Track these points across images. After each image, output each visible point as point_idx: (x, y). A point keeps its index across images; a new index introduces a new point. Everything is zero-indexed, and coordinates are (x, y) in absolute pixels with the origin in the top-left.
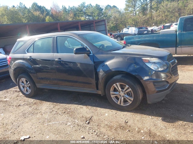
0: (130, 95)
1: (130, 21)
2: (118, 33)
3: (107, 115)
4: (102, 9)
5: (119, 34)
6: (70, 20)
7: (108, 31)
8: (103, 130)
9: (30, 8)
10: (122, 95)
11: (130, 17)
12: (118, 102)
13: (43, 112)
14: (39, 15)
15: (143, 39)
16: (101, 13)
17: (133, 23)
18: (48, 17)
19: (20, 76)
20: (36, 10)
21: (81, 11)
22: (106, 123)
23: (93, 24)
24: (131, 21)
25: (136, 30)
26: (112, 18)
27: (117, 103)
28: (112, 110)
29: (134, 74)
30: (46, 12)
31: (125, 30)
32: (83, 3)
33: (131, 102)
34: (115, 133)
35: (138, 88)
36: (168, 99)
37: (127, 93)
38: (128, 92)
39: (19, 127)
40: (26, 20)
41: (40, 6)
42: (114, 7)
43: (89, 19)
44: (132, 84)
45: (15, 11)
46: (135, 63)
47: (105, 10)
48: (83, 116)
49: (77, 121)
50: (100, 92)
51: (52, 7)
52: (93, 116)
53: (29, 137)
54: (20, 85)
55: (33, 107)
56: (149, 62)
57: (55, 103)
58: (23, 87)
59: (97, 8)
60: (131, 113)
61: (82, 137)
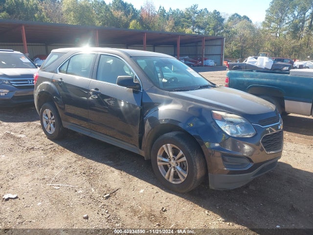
0: (185, 168)
1: (267, 46)
2: (238, 62)
3: (142, 191)
4: (223, 19)
5: (238, 64)
6: (168, 30)
7: (226, 57)
8: (121, 213)
9: (110, 4)
10: (173, 165)
11: (269, 39)
12: (165, 175)
13: (57, 165)
14: (121, 17)
15: (257, 79)
16: (220, 25)
17: (273, 50)
18: (133, 21)
19: (45, 105)
20: (118, 8)
21: (188, 19)
22: (133, 204)
23: (201, 41)
24: (269, 46)
25: (270, 62)
26: (237, 37)
27: (163, 175)
28: (154, 187)
29: (193, 134)
30: (132, 13)
31: (250, 60)
32: (195, 6)
33: (183, 180)
34: (136, 223)
35: (196, 159)
36: (254, 189)
37: (180, 163)
38: (183, 162)
39: (13, 179)
40: (100, 22)
41: (126, 3)
42: (245, 17)
43: (199, 33)
44: (189, 150)
45: (87, 7)
46: (199, 117)
47: (229, 21)
48: (106, 185)
49: (93, 191)
50: (142, 153)
51: (143, 7)
52: (120, 189)
53: (17, 198)
54: (43, 119)
55: (48, 155)
56: (222, 119)
57: (80, 156)
58: (47, 123)
59: (215, 17)
60: (180, 198)
61: (85, 216)
